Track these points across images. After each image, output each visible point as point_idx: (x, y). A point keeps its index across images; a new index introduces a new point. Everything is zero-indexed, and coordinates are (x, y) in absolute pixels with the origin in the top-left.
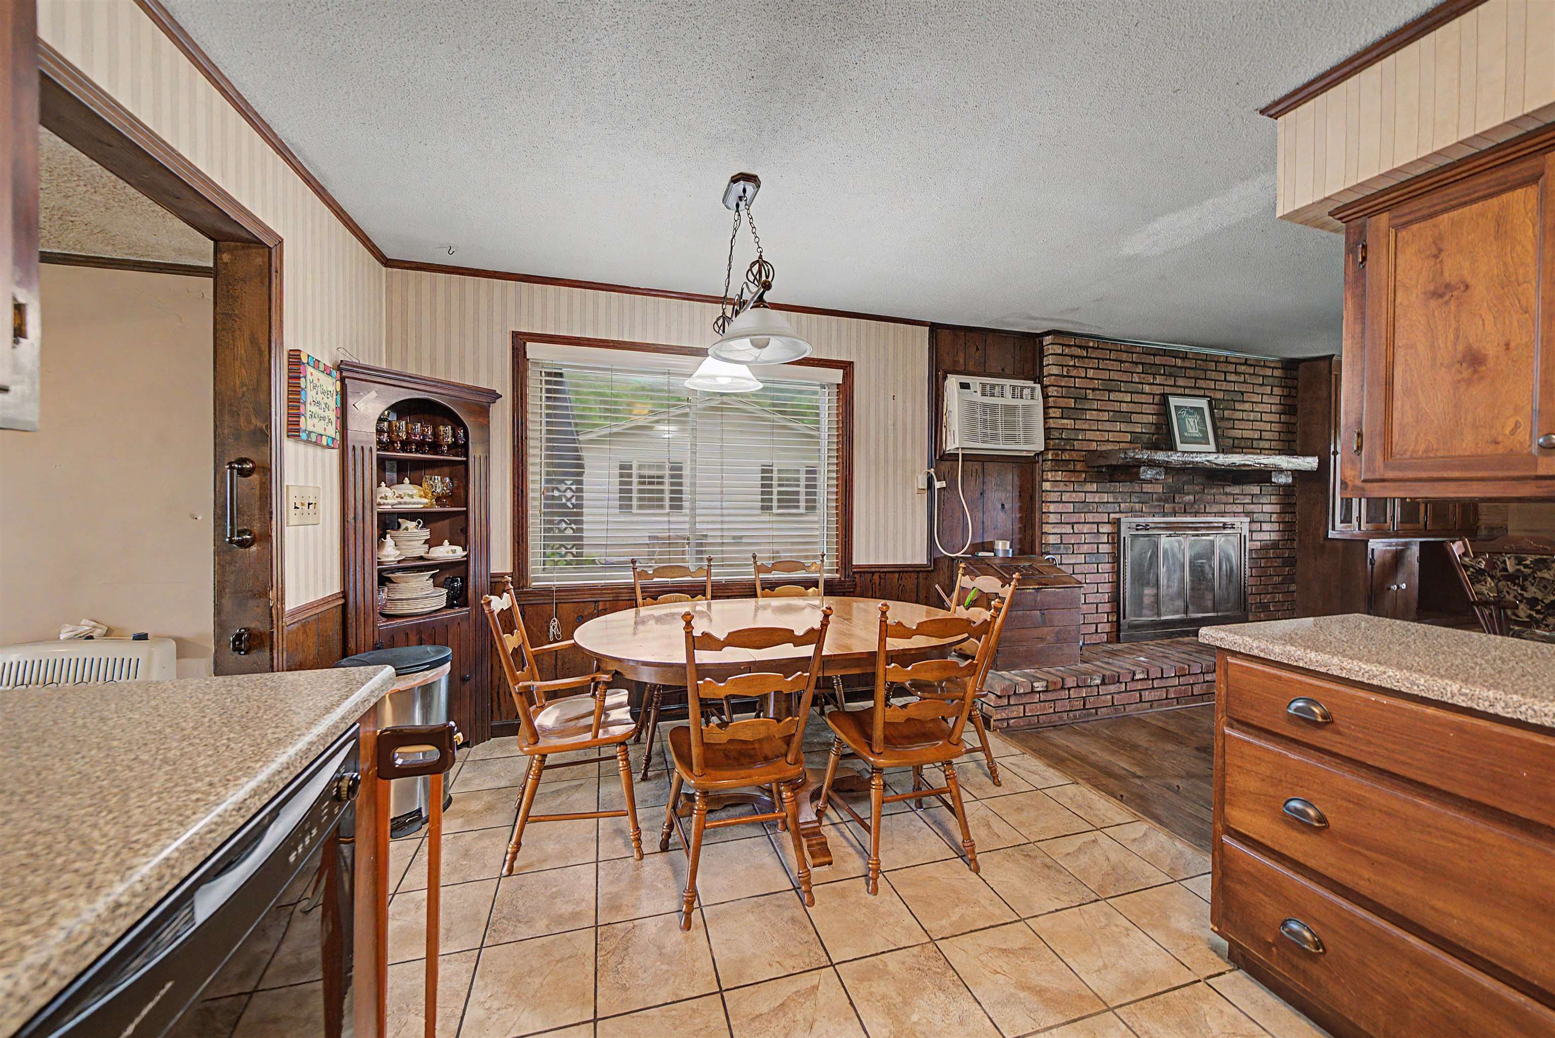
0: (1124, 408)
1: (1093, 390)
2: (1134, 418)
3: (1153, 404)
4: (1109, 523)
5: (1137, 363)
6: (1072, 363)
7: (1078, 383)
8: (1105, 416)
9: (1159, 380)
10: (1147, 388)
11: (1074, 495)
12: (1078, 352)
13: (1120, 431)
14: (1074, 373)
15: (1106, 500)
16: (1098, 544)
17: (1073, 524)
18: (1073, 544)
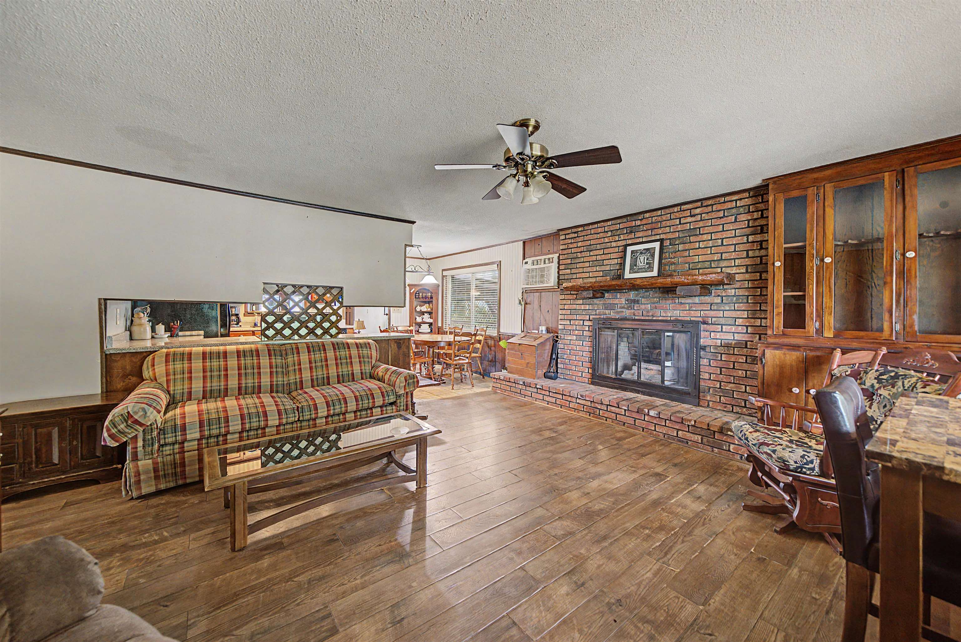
0: (599, 258)
1: (581, 252)
2: (606, 262)
3: (618, 252)
4: (590, 320)
5: (607, 232)
6: (570, 242)
7: (573, 250)
8: (587, 264)
9: (622, 237)
10: (614, 244)
11: (571, 306)
12: (574, 235)
13: (596, 271)
14: (571, 246)
15: (588, 308)
16: (583, 331)
17: (570, 320)
18: (570, 330)
